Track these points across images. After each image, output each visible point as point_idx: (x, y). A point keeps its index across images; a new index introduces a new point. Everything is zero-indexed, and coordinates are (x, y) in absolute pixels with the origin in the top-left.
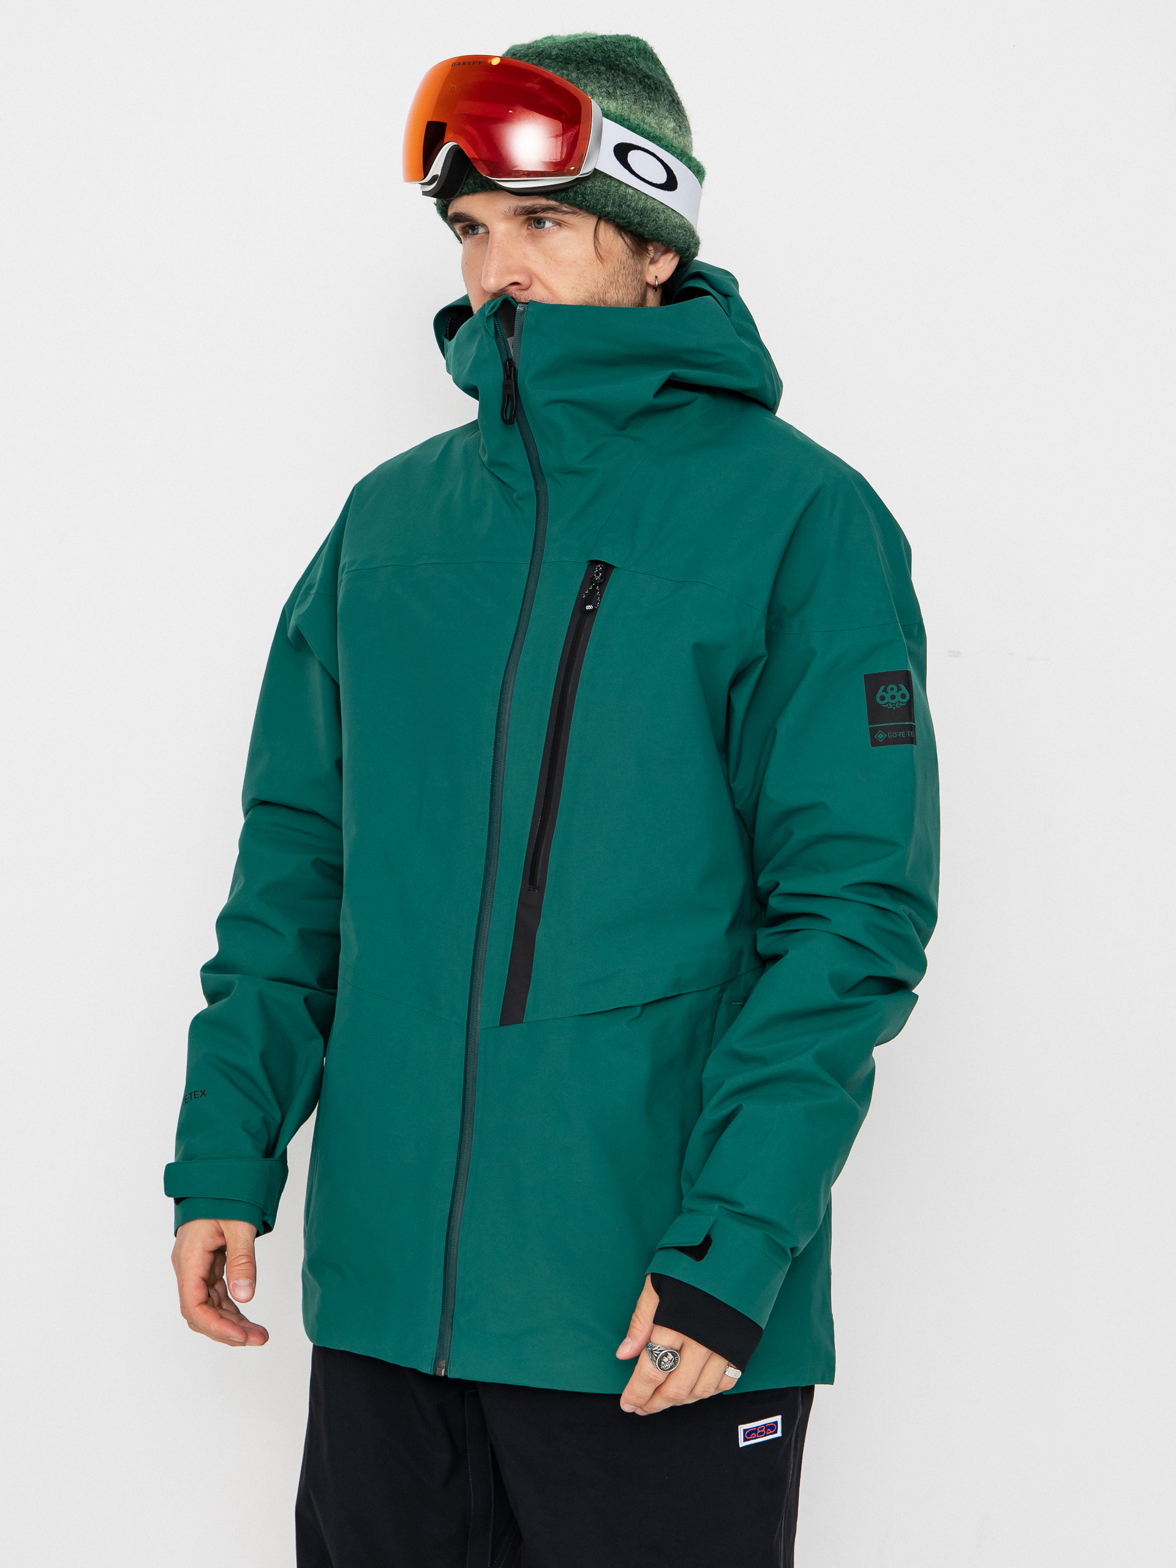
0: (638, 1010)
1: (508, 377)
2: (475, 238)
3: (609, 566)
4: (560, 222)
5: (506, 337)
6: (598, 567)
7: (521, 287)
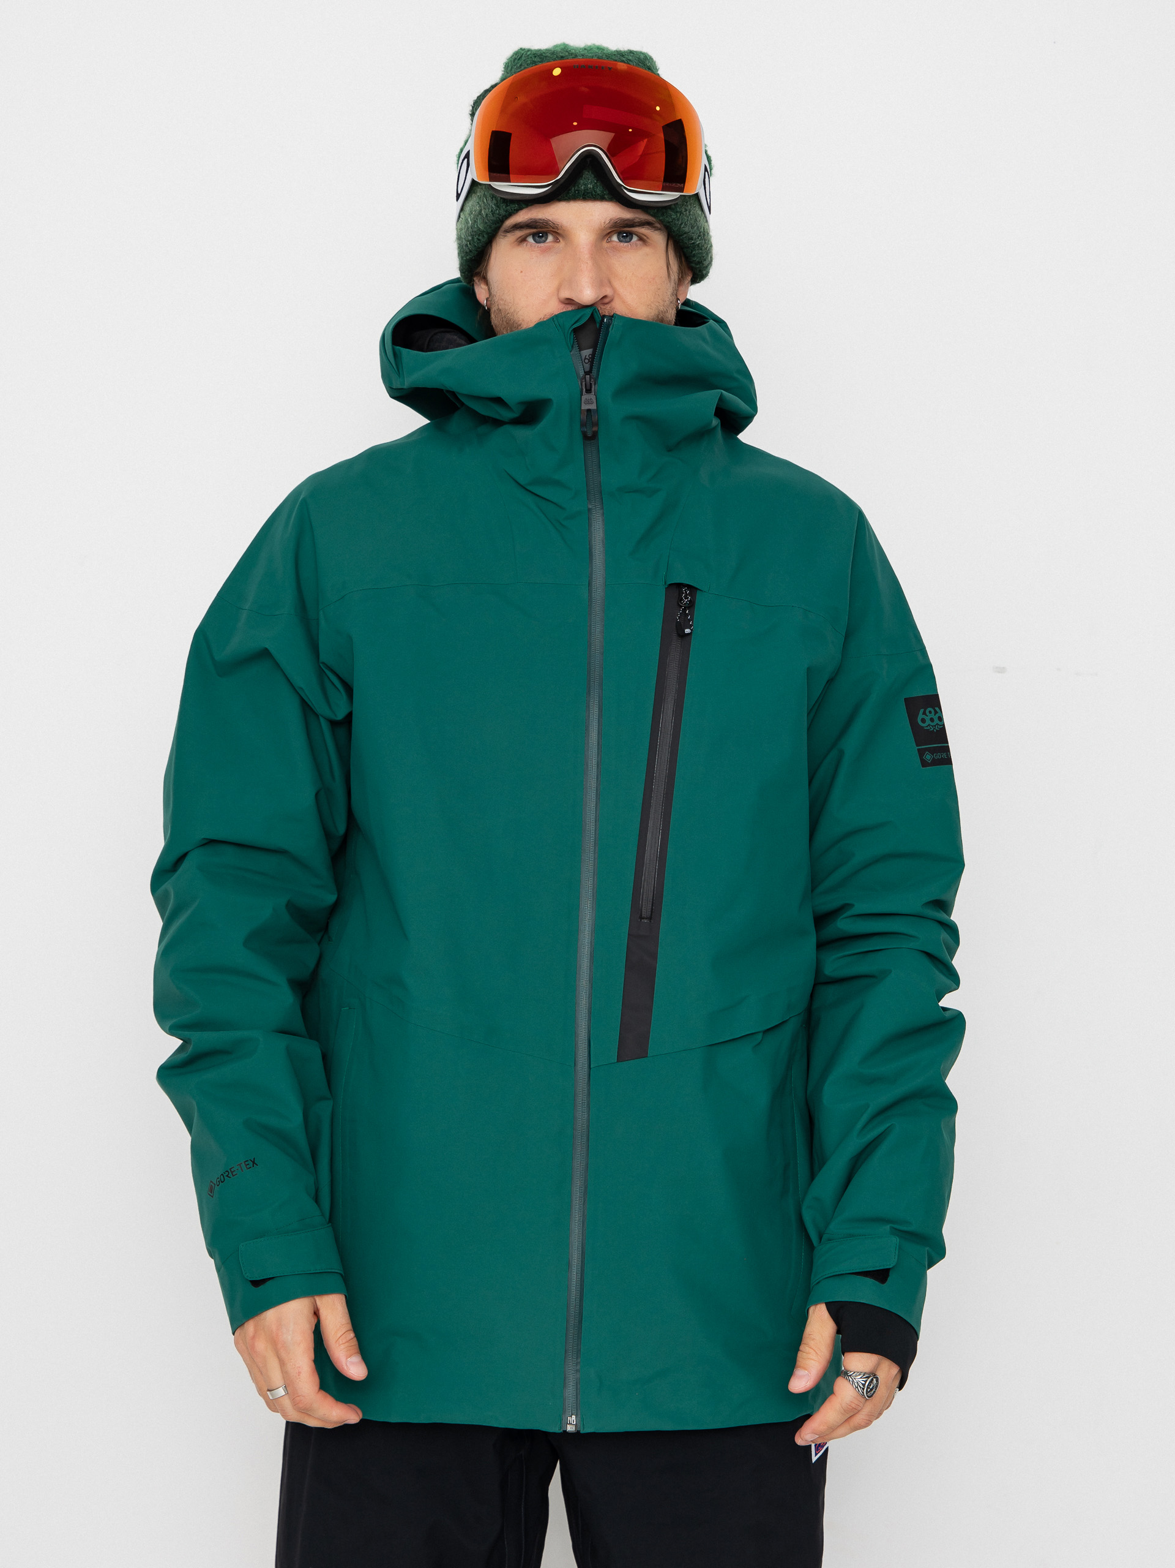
0: (760, 1036)
1: (589, 391)
2: (538, 247)
3: (693, 589)
4: (645, 238)
5: (580, 349)
6: (685, 590)
7: (606, 300)
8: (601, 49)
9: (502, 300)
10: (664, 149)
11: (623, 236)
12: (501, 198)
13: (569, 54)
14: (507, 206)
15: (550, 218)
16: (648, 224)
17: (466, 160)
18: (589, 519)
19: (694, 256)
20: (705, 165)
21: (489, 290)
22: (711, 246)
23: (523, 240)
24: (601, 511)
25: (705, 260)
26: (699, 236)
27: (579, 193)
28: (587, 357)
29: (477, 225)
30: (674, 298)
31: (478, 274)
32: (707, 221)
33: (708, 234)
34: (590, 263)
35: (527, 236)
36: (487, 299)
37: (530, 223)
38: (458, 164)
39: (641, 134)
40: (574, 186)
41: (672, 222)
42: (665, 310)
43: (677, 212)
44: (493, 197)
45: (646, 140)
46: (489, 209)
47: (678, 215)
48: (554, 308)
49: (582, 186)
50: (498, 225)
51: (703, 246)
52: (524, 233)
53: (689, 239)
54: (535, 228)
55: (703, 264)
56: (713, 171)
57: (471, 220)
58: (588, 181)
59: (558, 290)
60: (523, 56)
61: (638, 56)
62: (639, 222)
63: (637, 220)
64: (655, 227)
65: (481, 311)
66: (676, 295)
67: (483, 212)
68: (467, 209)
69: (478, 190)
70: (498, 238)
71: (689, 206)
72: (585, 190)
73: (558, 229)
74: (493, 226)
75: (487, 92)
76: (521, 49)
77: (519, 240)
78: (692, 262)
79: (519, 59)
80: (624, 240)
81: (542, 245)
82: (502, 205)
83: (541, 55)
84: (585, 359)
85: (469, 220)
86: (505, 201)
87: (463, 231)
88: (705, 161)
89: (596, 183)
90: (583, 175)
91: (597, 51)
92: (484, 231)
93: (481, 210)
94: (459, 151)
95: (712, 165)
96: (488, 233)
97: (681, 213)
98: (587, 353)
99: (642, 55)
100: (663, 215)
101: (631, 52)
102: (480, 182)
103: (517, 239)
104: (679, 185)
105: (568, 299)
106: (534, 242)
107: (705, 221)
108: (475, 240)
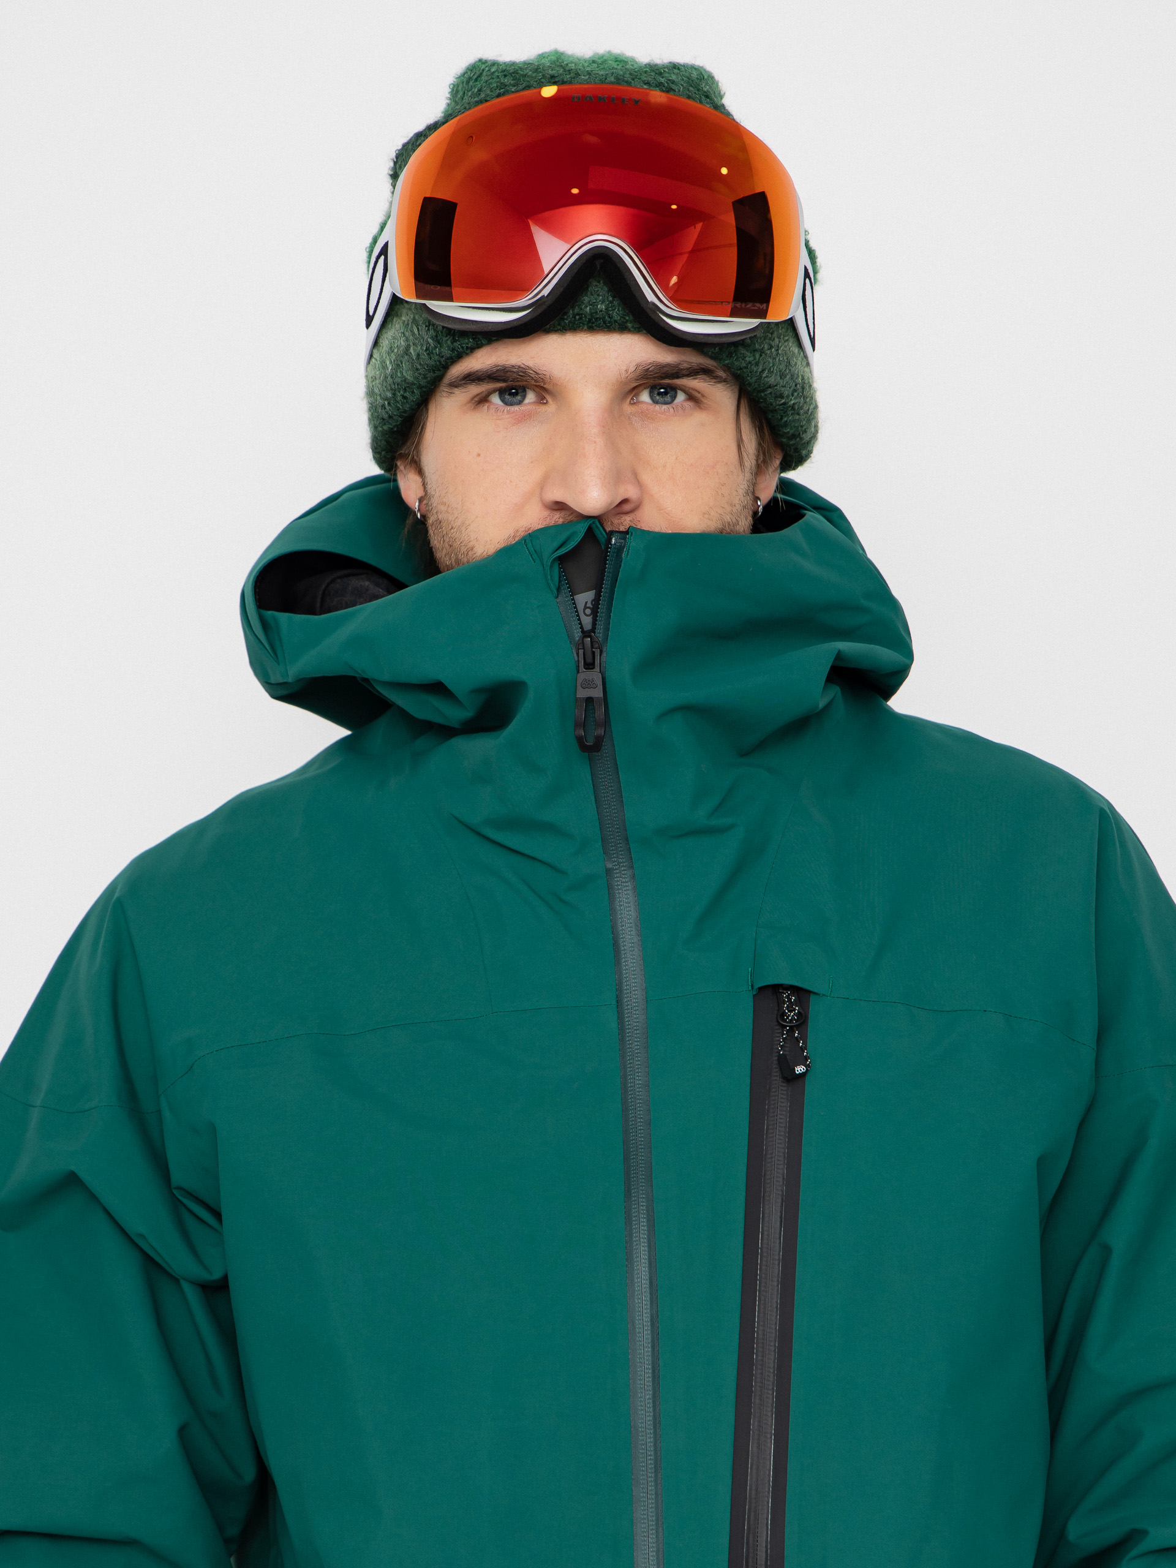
1: (589, 666)
2: (509, 412)
3: (802, 993)
4: (697, 394)
5: (573, 593)
6: (788, 997)
7: (627, 507)
8: (621, 61)
9: (444, 504)
10: (735, 241)
11: (659, 394)
12: (443, 327)
13: (565, 70)
14: (454, 341)
15: (530, 363)
16: (705, 372)
17: (382, 257)
18: (610, 888)
19: (786, 425)
20: (805, 267)
21: (424, 485)
22: (816, 407)
23: (482, 400)
24: (629, 873)
25: (805, 431)
26: (795, 391)
27: (581, 318)
28: (589, 605)
29: (401, 373)
30: (749, 498)
31: (404, 457)
32: (808, 364)
33: (810, 386)
34: (600, 442)
35: (490, 393)
36: (421, 500)
37: (494, 373)
38: (369, 262)
39: (690, 215)
40: (573, 308)
41: (746, 368)
42: (734, 520)
43: (755, 350)
44: (429, 325)
45: (699, 226)
46: (422, 345)
47: (757, 356)
48: (535, 518)
49: (586, 307)
50: (438, 373)
51: (801, 408)
52: (484, 389)
53: (776, 397)
54: (504, 381)
55: (801, 439)
56: (820, 276)
57: (391, 362)
58: (598, 298)
59: (542, 485)
60: (484, 73)
61: (687, 74)
62: (688, 369)
63: (686, 365)
64: (716, 377)
65: (410, 521)
66: (753, 493)
67: (412, 350)
68: (385, 343)
69: (404, 311)
70: (438, 395)
71: (776, 340)
72: (591, 314)
73: (545, 384)
74: (430, 375)
75: (419, 138)
76: (480, 60)
77: (476, 399)
78: (782, 436)
79: (476, 80)
80: (662, 400)
81: (516, 408)
82: (444, 339)
83: (516, 72)
84: (586, 607)
85: (388, 363)
86: (450, 332)
87: (377, 381)
88: (804, 260)
89: (611, 302)
90: (587, 288)
91: (615, 65)
92: (413, 384)
93: (408, 348)
94: (369, 240)
95: (818, 264)
96: (420, 387)
97: (762, 352)
98: (585, 598)
99: (694, 72)
100: (730, 355)
101: (674, 67)
102: (406, 299)
103: (472, 399)
104: (758, 305)
105: (557, 503)
106: (502, 404)
107: (804, 363)
108: (399, 398)
